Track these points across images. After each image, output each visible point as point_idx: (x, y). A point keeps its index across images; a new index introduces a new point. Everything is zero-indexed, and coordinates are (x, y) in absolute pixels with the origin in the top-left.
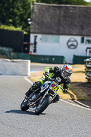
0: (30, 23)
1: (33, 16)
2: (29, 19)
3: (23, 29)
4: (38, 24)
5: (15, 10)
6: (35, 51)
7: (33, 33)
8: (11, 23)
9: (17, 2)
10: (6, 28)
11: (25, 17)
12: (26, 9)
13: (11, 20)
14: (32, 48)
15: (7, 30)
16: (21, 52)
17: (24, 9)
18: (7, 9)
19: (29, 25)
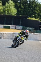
10: (31, 19)
13: (34, 16)
17: (40, 10)
18: (32, 10)
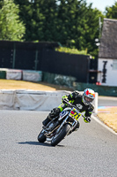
0: (98, 44)
1: (102, 35)
2: (97, 40)
3: (88, 52)
4: (108, 46)
5: (79, 28)
6: (104, 81)
7: (102, 57)
8: (73, 44)
9: (81, 18)
10: (67, 50)
11: (92, 37)
12: (93, 27)
13: (73, 41)
14: (100, 78)
15: (68, 54)
16: (86, 82)
17: (90, 26)
18: (68, 27)
19: (97, 47)
